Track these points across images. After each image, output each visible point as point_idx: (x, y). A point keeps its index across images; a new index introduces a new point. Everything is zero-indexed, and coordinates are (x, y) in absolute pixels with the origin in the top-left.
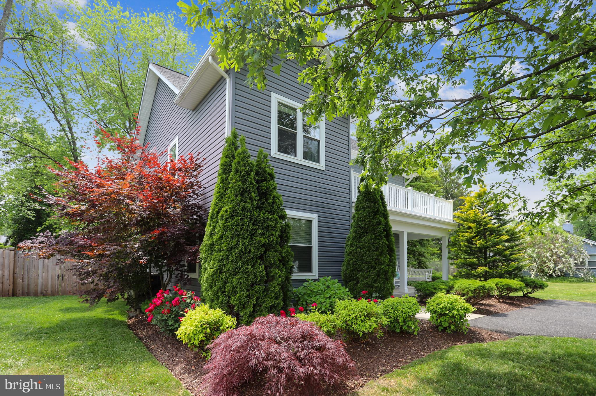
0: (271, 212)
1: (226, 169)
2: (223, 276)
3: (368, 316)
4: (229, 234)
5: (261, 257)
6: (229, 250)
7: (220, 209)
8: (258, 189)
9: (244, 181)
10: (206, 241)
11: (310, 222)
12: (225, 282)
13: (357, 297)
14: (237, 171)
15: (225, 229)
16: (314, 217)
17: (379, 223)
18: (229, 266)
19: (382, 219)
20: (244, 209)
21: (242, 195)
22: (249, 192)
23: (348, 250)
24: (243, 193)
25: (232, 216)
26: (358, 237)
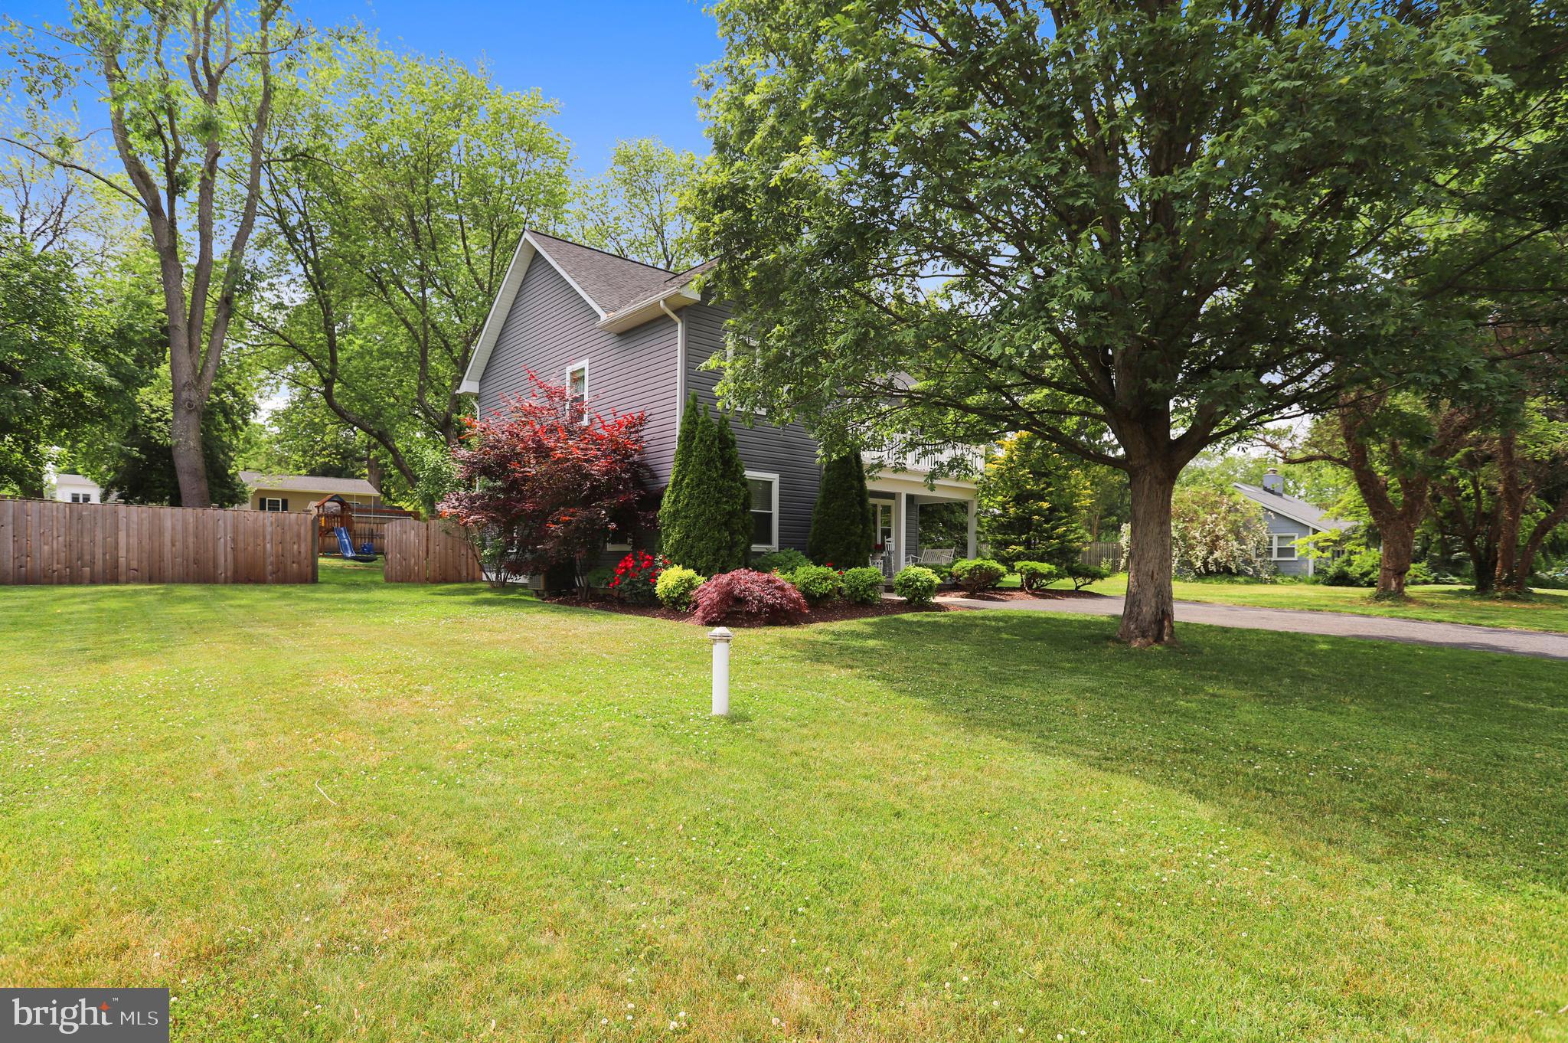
0: (734, 480)
1: (687, 437)
2: (690, 541)
3: (826, 579)
4: (696, 502)
5: (726, 524)
6: (697, 517)
7: (684, 477)
8: (721, 457)
9: (709, 450)
10: (666, 504)
11: (769, 483)
12: (692, 547)
13: (818, 565)
14: (701, 440)
15: (691, 497)
16: (774, 478)
17: (851, 487)
18: (695, 533)
19: (855, 483)
20: (710, 478)
21: (707, 464)
22: (713, 460)
23: (815, 517)
24: (709, 463)
25: (698, 485)
26: (826, 504)
